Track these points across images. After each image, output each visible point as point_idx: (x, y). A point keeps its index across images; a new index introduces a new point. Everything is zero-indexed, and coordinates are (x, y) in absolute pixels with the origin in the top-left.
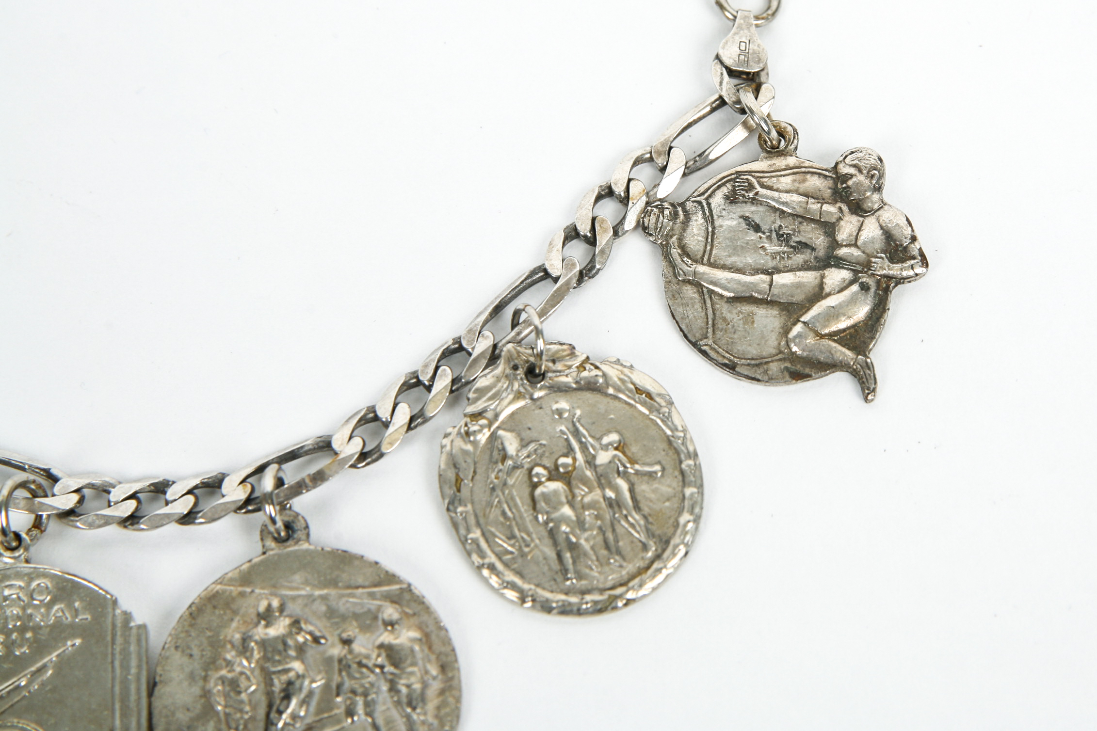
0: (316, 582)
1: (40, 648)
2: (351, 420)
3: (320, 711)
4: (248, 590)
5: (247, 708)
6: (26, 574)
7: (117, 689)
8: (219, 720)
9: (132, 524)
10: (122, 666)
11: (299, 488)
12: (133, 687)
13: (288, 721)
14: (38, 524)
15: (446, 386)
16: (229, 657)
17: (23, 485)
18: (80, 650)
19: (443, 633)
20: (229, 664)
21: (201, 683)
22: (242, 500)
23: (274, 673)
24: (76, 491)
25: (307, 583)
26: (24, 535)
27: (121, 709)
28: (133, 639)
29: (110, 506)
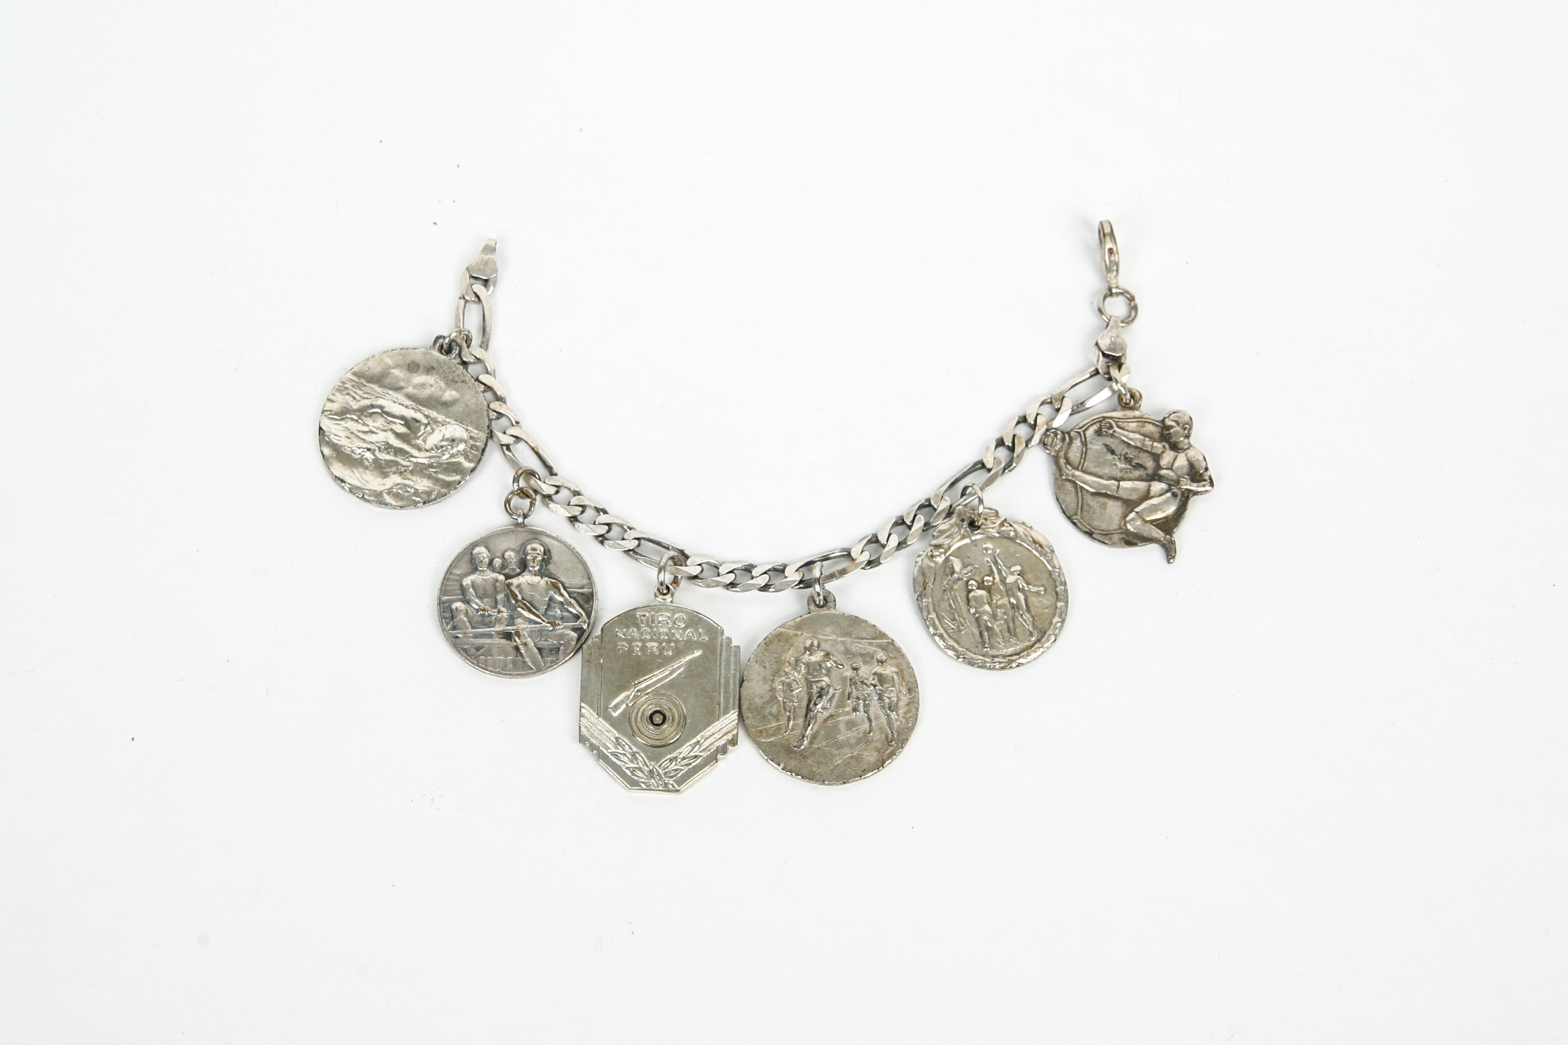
0: (839, 633)
1: (679, 653)
2: (863, 541)
3: (838, 707)
4: (800, 633)
5: (796, 701)
6: (671, 610)
7: (722, 681)
8: (780, 705)
9: (732, 588)
10: (725, 668)
11: (832, 577)
13: (820, 710)
14: (676, 581)
15: (921, 526)
16: (787, 670)
17: (672, 558)
18: (700, 656)
19: (910, 671)
20: (787, 674)
21: (770, 683)
22: (798, 581)
23: (813, 682)
24: (700, 565)
25: (834, 633)
26: (671, 587)
27: (724, 692)
28: (732, 654)
29: (719, 576)
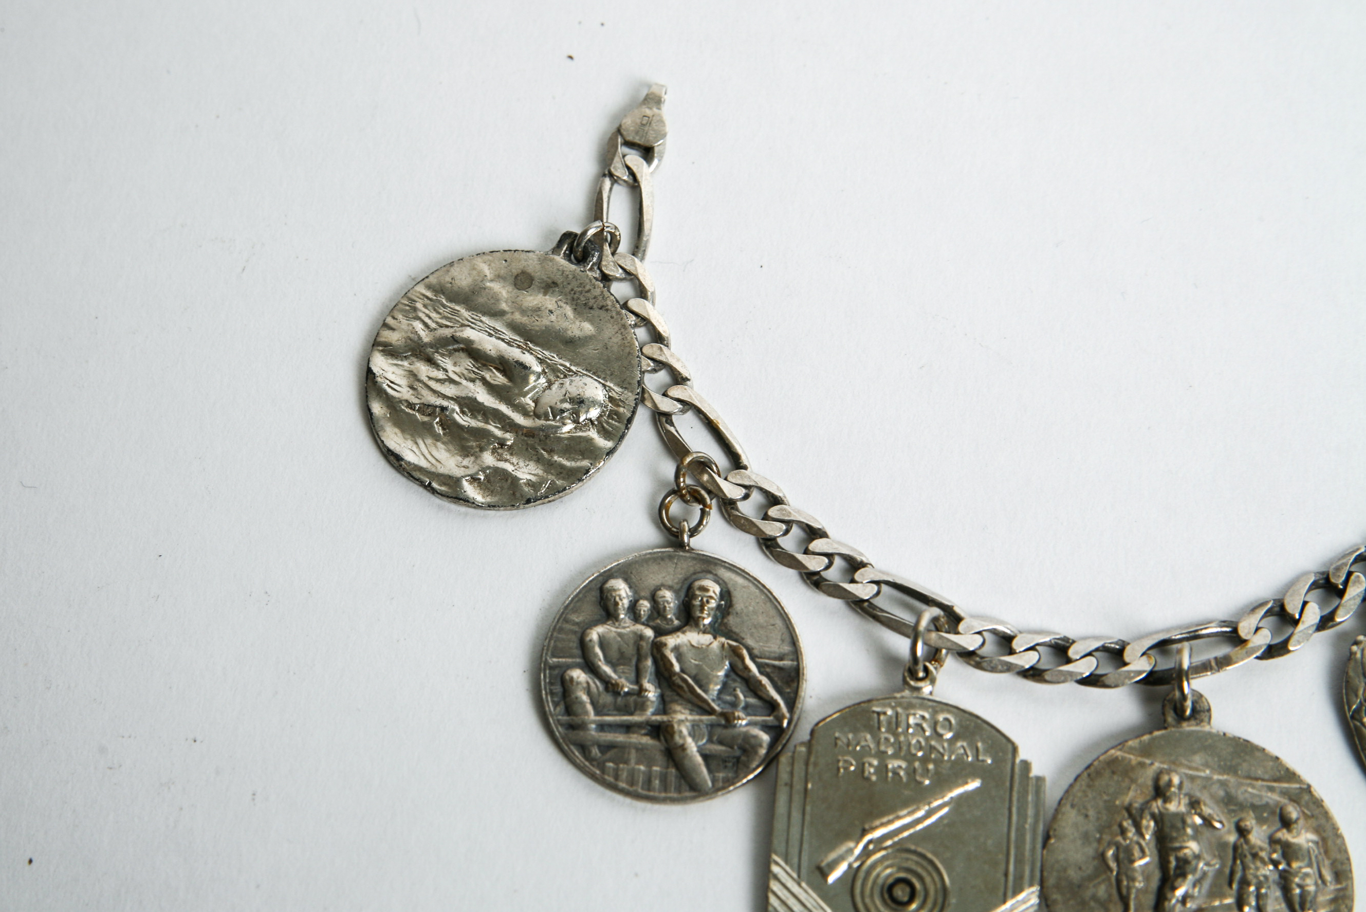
0: (1216, 767)
1: (942, 782)
2: (1257, 611)
3: (1210, 896)
4: (1148, 761)
5: (1140, 878)
6: (930, 707)
7: (1013, 835)
8: (1110, 884)
9: (1033, 675)
10: (1018, 813)
11: (1205, 667)
12: (1028, 837)
13: (1180, 897)
15: (1361, 592)
16: (1125, 824)
17: (934, 619)
18: (977, 791)
19: (1339, 841)
20: (1125, 831)
21: (1095, 845)
22: (1144, 672)
23: (1170, 847)
24: (979, 633)
25: (1207, 765)
27: (1016, 856)
28: (1031, 789)
29: (1011, 654)
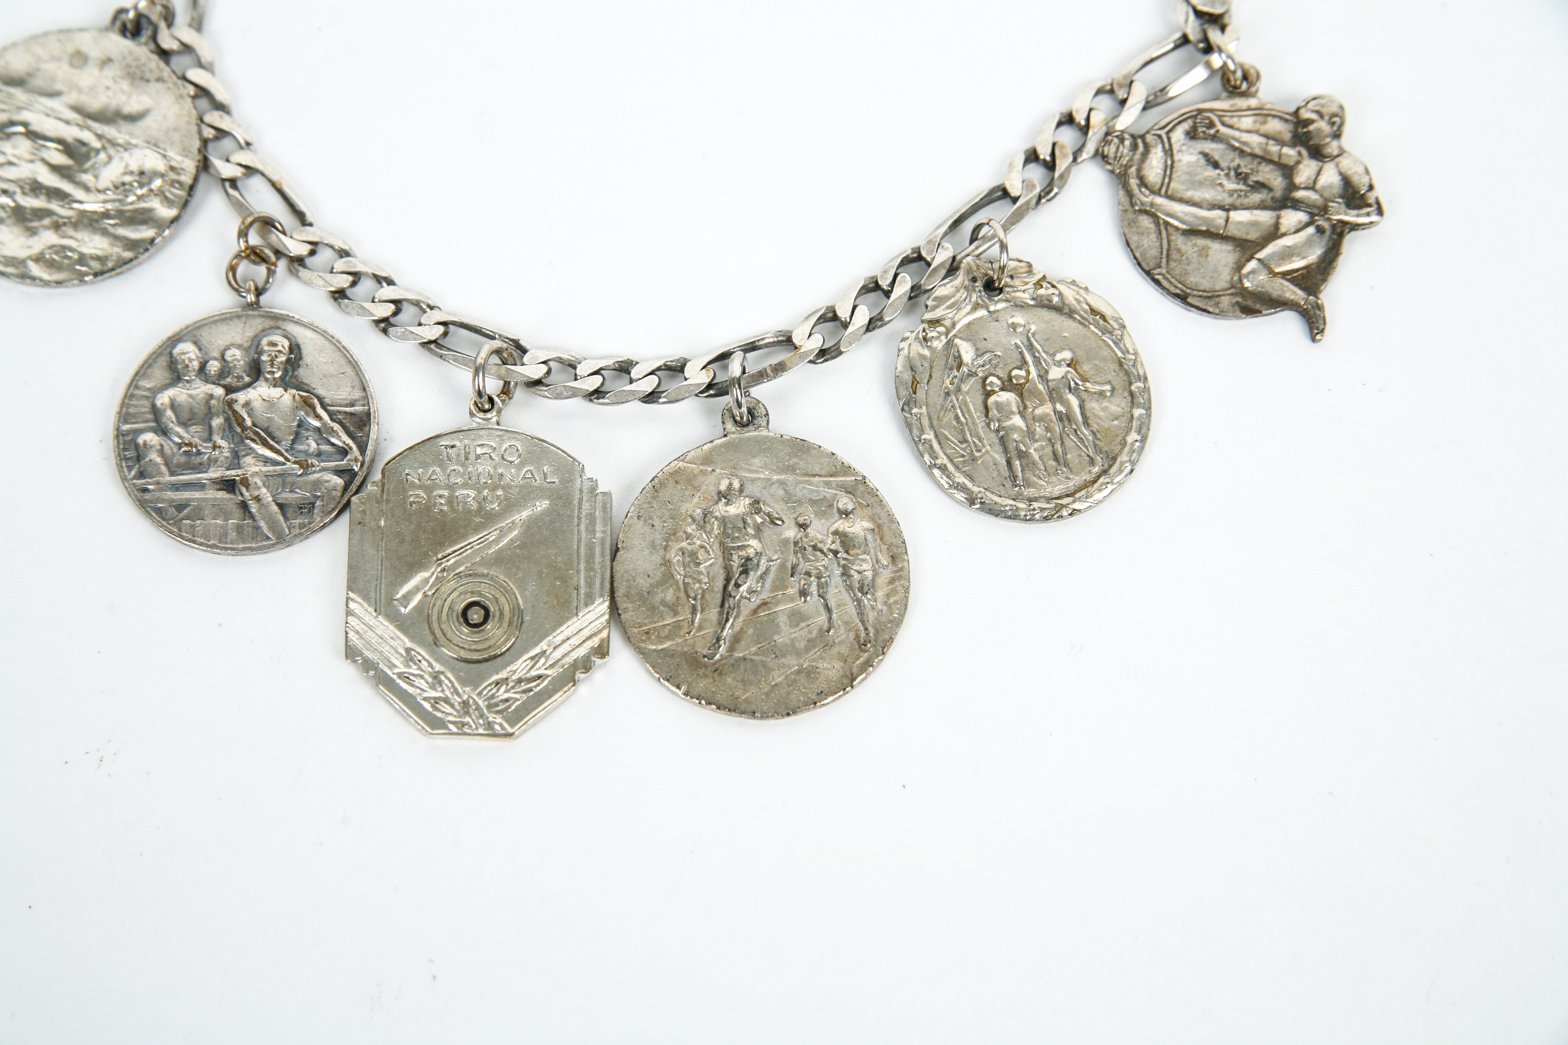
0: (775, 467)
1: (510, 506)
2: (811, 318)
3: (775, 588)
4: (710, 469)
5: (706, 580)
6: (498, 435)
7: (583, 550)
8: (678, 588)
9: (598, 398)
10: (587, 529)
11: (761, 377)
12: (598, 550)
13: (745, 594)
14: (506, 391)
15: (906, 292)
16: (689, 530)
17: (498, 352)
18: (547, 512)
19: (894, 526)
20: (688, 536)
21: (662, 552)
22: (704, 383)
23: (733, 548)
24: (544, 362)
25: (765, 466)
26: (496, 399)
27: (586, 570)
28: (599, 505)
29: (576, 379)
